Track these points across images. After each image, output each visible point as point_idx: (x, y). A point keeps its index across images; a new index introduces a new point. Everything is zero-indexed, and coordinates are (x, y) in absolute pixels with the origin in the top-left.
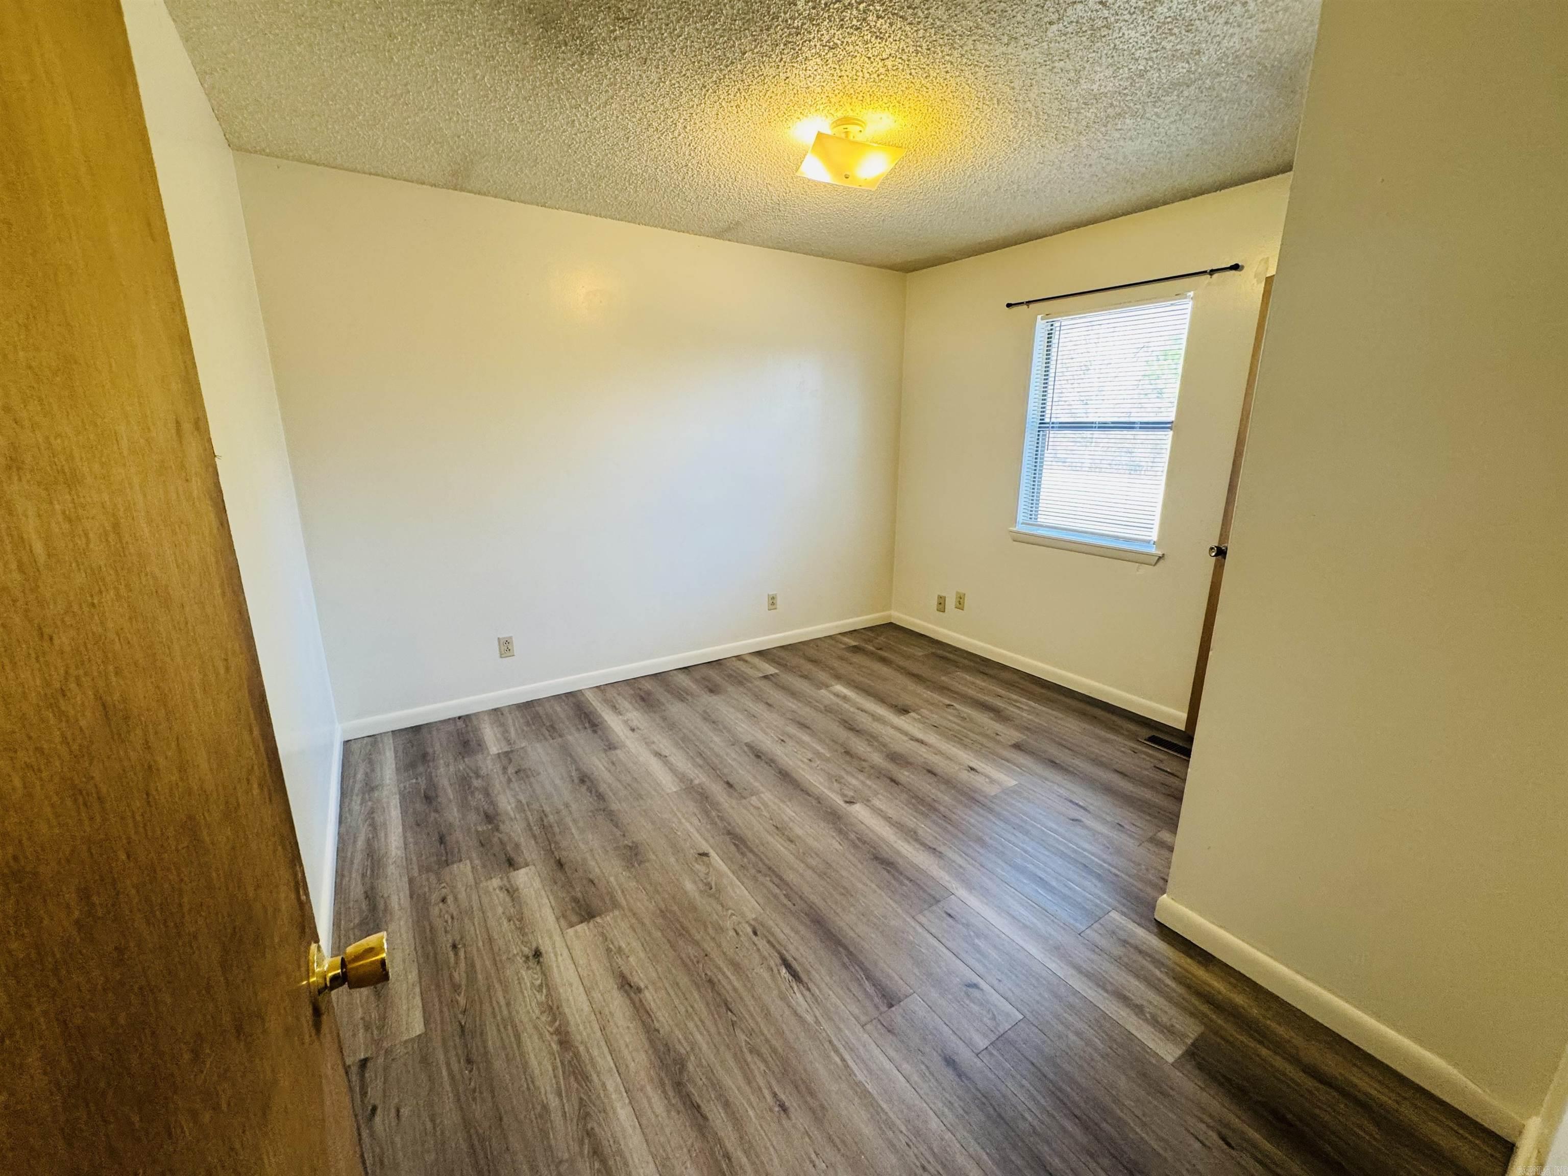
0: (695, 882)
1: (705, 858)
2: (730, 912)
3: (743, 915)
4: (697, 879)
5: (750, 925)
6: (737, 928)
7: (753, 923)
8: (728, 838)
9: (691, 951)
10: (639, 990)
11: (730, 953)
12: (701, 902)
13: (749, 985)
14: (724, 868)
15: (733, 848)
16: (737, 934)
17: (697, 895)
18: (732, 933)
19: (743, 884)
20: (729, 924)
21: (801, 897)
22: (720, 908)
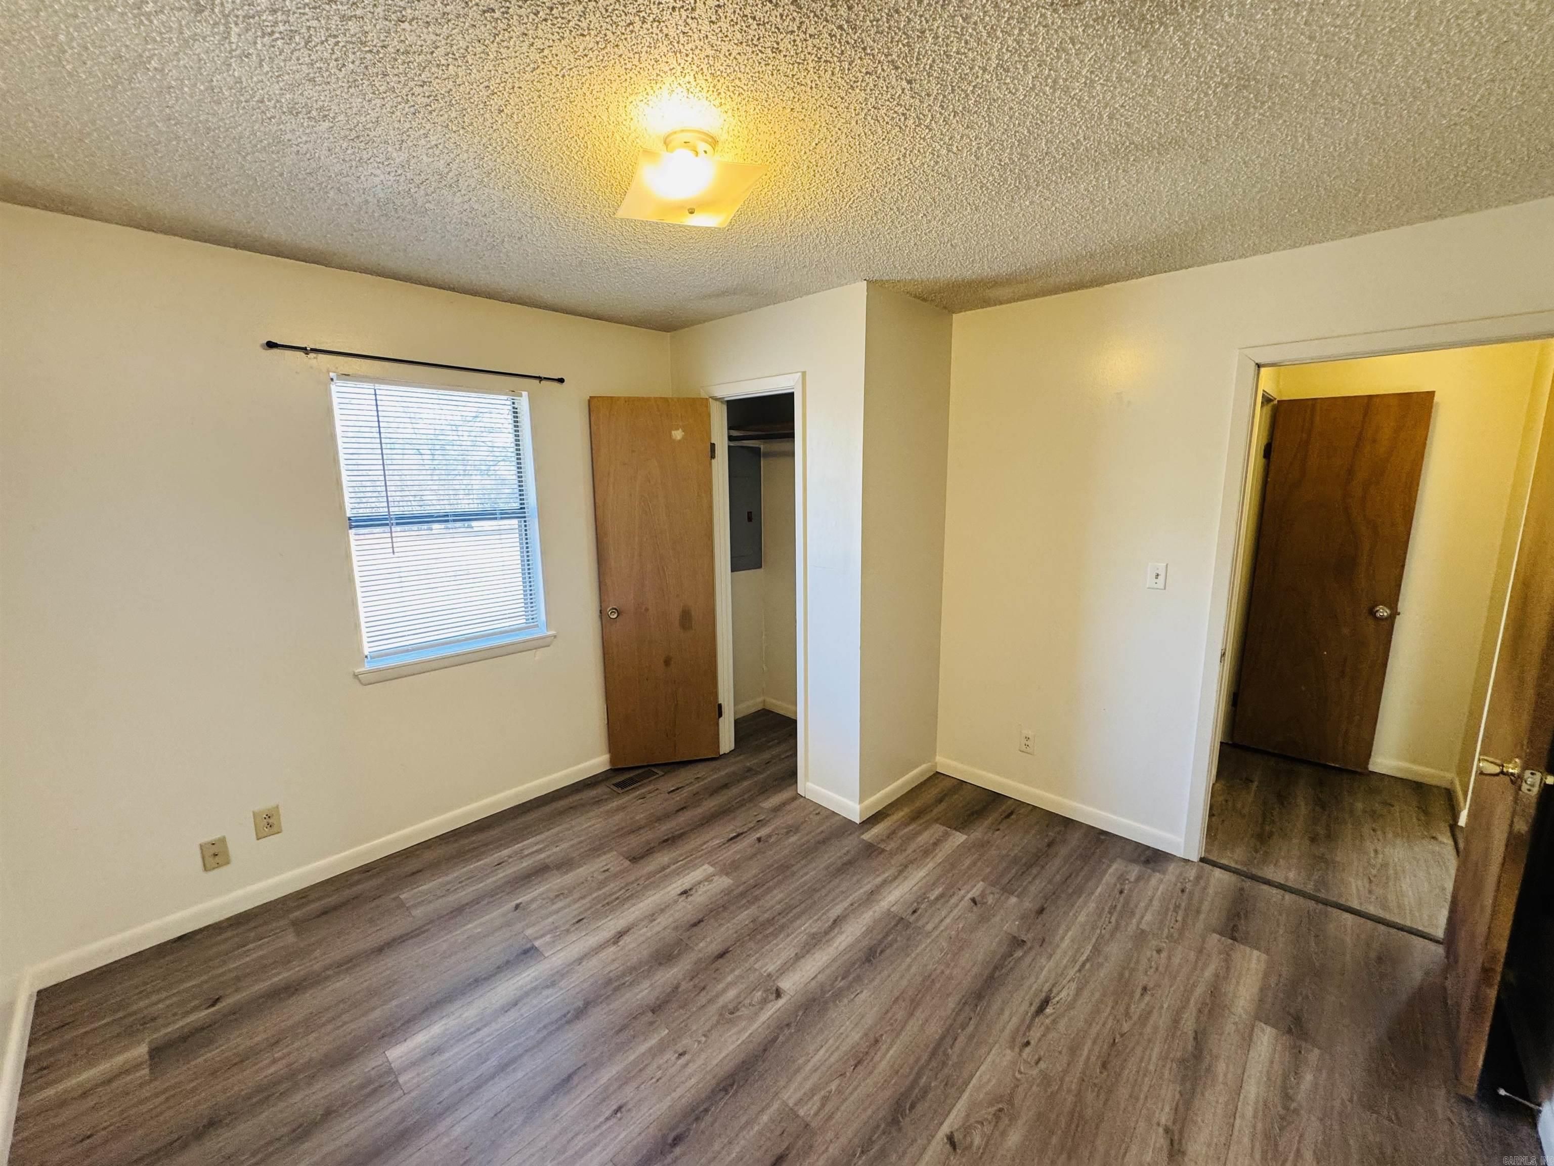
0: (1003, 1134)
1: (958, 1137)
2: (1018, 1076)
3: (1014, 1063)
4: (997, 1133)
5: (1021, 1051)
6: (1033, 1063)
7: (1017, 1050)
8: (905, 1122)
9: (1090, 1096)
10: (1167, 1130)
11: (1065, 1059)
12: (1026, 1116)
13: (1081, 1034)
14: (961, 1106)
15: (920, 1108)
16: (1039, 1059)
17: (1020, 1123)
18: (1042, 1065)
19: (972, 1076)
20: (1035, 1072)
21: (958, 1014)
22: (1021, 1089)
